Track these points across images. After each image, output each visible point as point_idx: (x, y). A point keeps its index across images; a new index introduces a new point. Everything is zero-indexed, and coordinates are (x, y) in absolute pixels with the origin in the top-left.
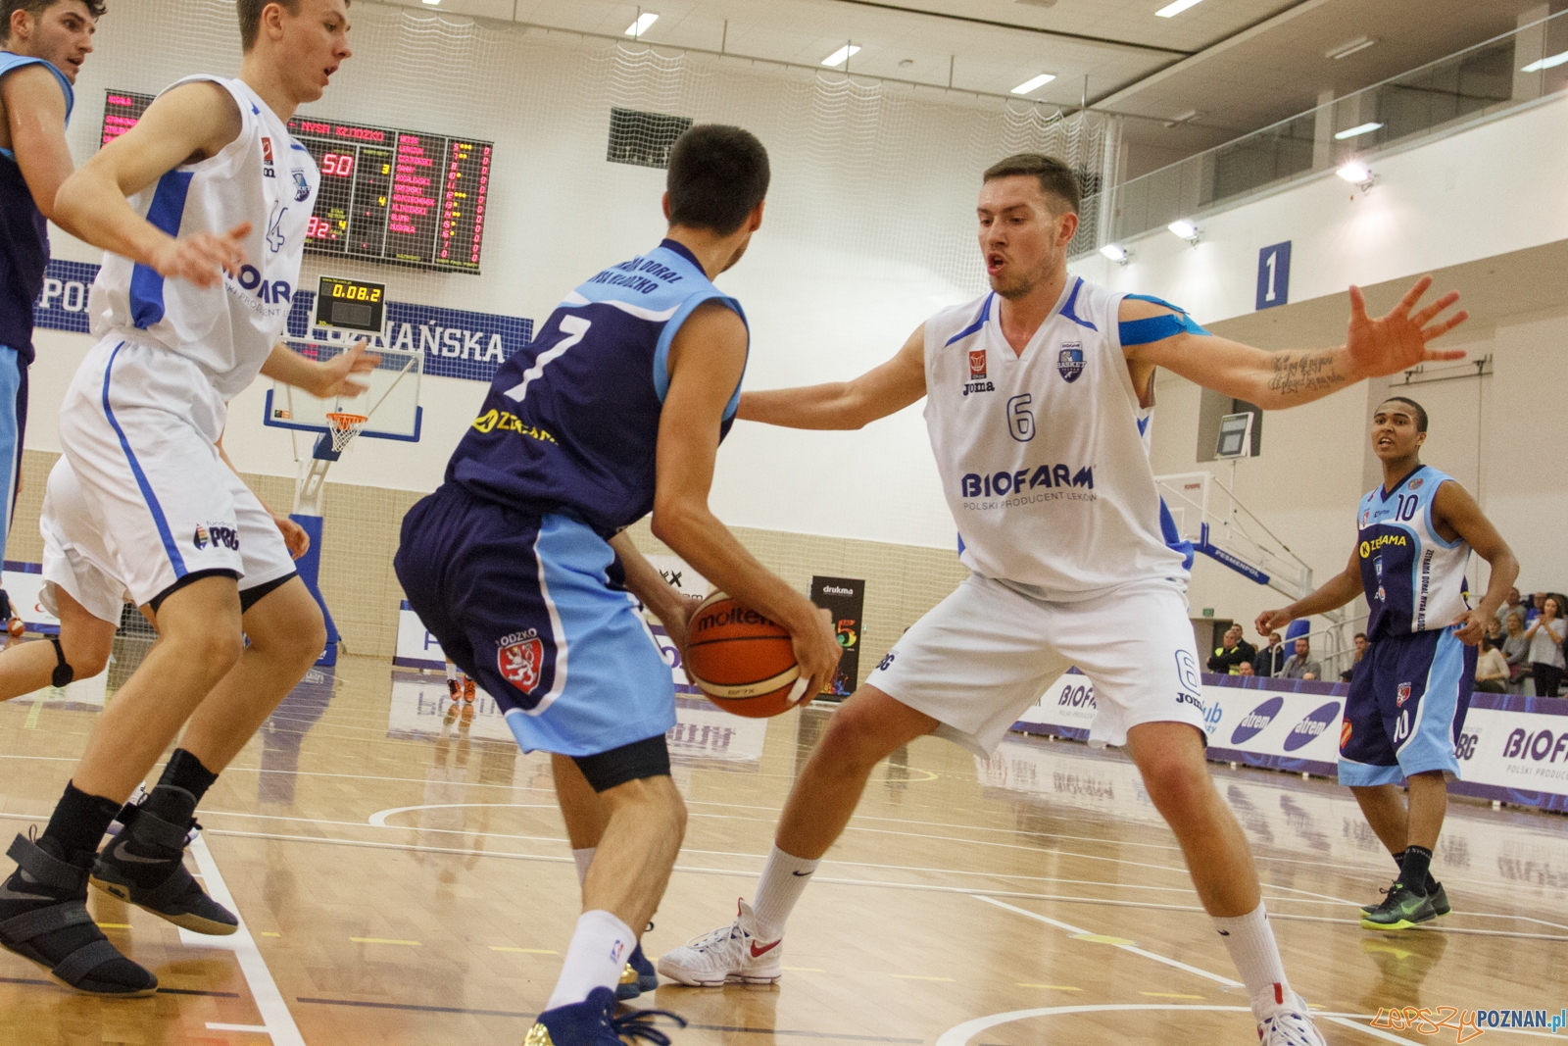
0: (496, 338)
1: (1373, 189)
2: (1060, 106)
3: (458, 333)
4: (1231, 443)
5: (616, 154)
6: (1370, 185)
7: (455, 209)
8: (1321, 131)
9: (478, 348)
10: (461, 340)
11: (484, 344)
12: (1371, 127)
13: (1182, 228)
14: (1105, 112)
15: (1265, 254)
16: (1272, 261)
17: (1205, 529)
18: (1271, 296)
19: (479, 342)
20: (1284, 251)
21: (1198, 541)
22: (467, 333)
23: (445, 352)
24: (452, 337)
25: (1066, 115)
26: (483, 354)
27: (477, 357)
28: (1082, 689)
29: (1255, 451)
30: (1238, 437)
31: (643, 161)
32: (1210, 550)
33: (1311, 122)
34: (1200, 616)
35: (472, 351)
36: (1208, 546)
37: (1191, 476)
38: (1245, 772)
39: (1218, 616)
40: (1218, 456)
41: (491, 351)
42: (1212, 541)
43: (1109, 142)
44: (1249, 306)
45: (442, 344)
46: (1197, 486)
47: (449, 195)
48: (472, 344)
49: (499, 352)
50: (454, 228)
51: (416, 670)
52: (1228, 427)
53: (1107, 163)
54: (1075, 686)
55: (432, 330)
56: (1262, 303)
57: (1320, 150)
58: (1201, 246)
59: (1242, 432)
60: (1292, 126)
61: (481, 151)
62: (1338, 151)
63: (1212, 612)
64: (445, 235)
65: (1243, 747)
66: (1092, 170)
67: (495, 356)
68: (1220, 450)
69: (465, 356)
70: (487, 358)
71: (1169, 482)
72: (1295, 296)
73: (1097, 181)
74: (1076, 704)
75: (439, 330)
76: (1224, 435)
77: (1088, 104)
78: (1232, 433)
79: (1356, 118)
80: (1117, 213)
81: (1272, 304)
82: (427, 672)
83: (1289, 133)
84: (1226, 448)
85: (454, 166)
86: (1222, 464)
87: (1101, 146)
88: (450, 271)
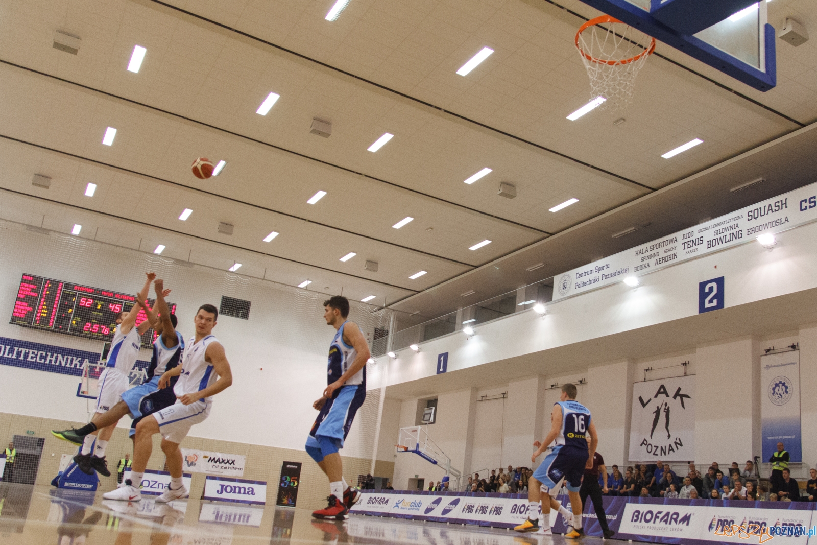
1: (474, 336)
2: (377, 306)
4: (427, 417)
6: (473, 335)
8: (458, 321)
12: (474, 320)
13: (414, 347)
14: (391, 309)
15: (440, 356)
16: (442, 358)
17: (418, 445)
18: (441, 370)
20: (446, 355)
21: (415, 449)
25: (379, 310)
28: (375, 498)
29: (434, 421)
30: (429, 415)
32: (417, 452)
33: (455, 319)
34: (414, 476)
37: (414, 428)
39: (420, 477)
40: (423, 422)
42: (420, 449)
43: (392, 319)
44: (435, 373)
46: (415, 431)
52: (426, 412)
53: (391, 327)
54: (372, 497)
56: (438, 372)
57: (457, 327)
58: (420, 353)
59: (431, 414)
60: (449, 316)
62: (463, 327)
63: (418, 476)
65: (428, 515)
66: (386, 329)
68: (423, 420)
71: (406, 430)
72: (449, 370)
73: (387, 333)
74: (373, 503)
76: (425, 415)
77: (386, 306)
78: (427, 414)
79: (469, 318)
80: (393, 343)
81: (441, 372)
83: (448, 319)
84: (425, 419)
87: (389, 320)
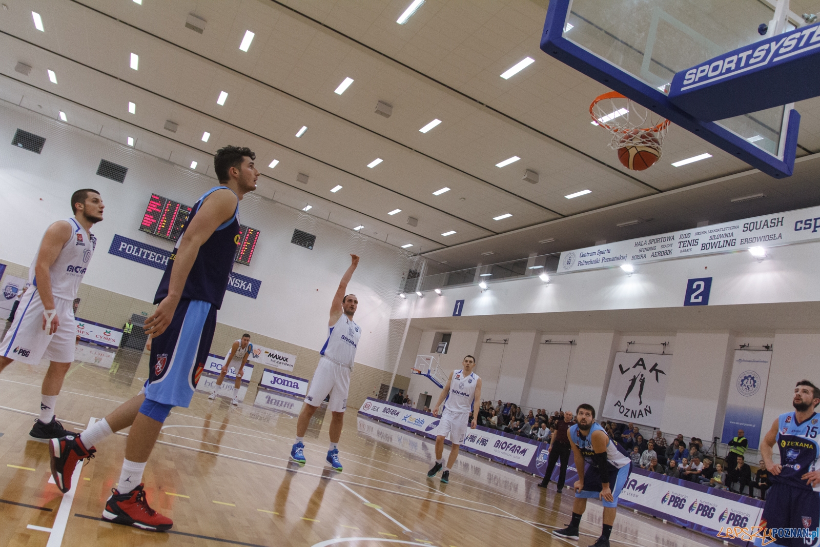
0: (250, 284)
1: (487, 291)
2: (413, 253)
3: (240, 281)
4: (440, 349)
5: (293, 241)
6: (487, 290)
7: (246, 247)
8: (477, 273)
9: (244, 286)
10: (240, 283)
11: (246, 285)
12: (489, 275)
13: (438, 291)
14: (424, 257)
15: (457, 302)
16: (459, 304)
17: (429, 371)
18: (457, 313)
19: (245, 284)
20: (462, 302)
21: (427, 374)
22: (242, 281)
23: (235, 286)
24: (238, 282)
25: (414, 256)
26: (246, 288)
27: (244, 289)
28: (389, 409)
29: (446, 353)
30: (442, 348)
31: (300, 245)
32: (429, 377)
33: (475, 270)
34: (424, 393)
35: (243, 286)
36: (429, 376)
37: (428, 356)
38: (428, 439)
39: (428, 394)
40: (436, 352)
41: (248, 287)
42: (430, 374)
43: (424, 265)
44: (451, 315)
45: (235, 283)
46: (429, 359)
47: (245, 243)
48: (243, 285)
49: (250, 288)
50: (244, 252)
51: (207, 373)
52: (440, 345)
53: (422, 270)
54: (388, 408)
55: (233, 279)
56: (454, 314)
57: (476, 278)
58: (442, 297)
59: (443, 347)
60: (470, 270)
61: (256, 232)
62: (480, 279)
63: (427, 393)
64: (241, 253)
65: (428, 432)
66: (418, 271)
67: (249, 289)
68: (437, 351)
69: (240, 287)
70: (246, 289)
71: (422, 357)
72: (463, 314)
73: (419, 274)
74: (387, 413)
75: (234, 279)
76: (439, 347)
77: (420, 254)
79: (486, 271)
80: (422, 284)
81: (457, 315)
82: (210, 374)
83: (469, 272)
84: (438, 351)
85: (248, 235)
86: (436, 354)
87: (422, 266)
88: (241, 263)
